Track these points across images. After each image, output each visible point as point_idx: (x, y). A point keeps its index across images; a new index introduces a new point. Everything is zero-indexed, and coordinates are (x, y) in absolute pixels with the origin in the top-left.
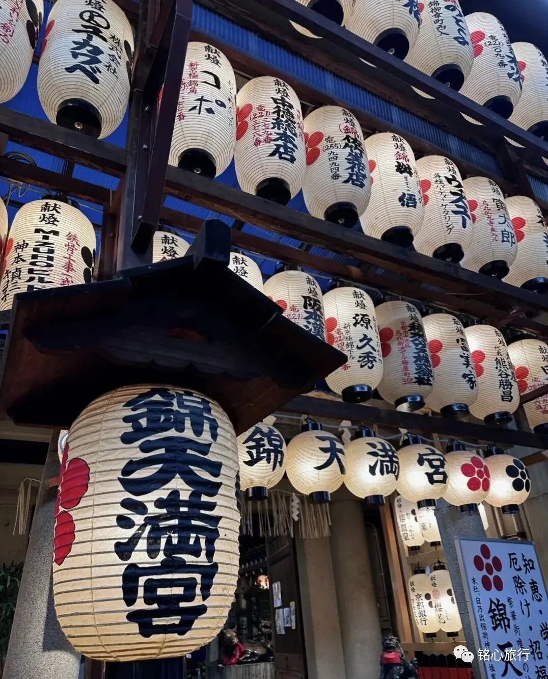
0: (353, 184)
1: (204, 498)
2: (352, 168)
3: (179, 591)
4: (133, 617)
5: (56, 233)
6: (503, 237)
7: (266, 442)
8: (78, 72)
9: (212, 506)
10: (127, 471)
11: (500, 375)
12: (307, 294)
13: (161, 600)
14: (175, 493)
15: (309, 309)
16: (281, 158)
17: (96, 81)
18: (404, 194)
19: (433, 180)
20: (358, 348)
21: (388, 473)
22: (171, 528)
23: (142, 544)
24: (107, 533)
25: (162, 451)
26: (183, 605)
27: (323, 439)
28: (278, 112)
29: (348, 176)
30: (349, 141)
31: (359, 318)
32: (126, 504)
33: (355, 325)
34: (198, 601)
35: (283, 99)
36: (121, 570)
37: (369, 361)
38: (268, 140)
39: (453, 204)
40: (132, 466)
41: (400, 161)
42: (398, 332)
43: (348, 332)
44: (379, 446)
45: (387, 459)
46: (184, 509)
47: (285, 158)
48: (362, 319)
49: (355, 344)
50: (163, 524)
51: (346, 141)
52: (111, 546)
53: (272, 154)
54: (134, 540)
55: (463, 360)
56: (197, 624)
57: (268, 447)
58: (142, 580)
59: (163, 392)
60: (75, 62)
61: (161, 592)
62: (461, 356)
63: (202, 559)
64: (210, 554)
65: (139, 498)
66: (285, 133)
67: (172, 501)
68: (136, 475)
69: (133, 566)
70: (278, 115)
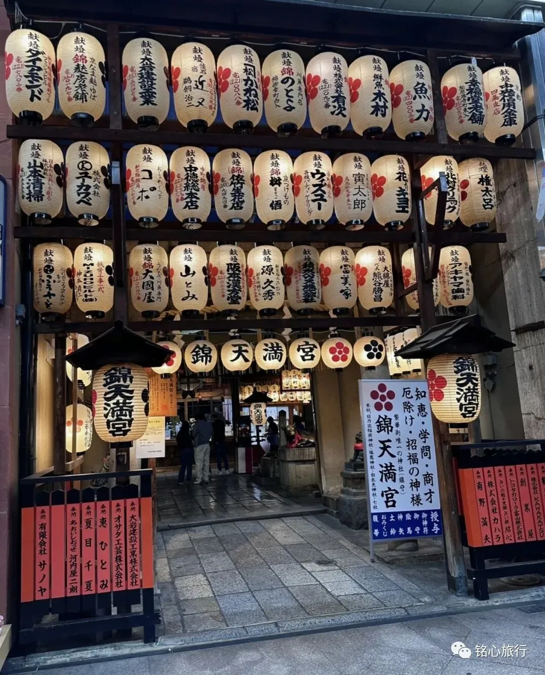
0: (235, 209)
1: (127, 401)
2: (234, 200)
3: (122, 426)
4: (110, 432)
5: (92, 264)
6: (355, 205)
7: (201, 352)
8: (82, 203)
9: (130, 403)
10: (105, 395)
11: (375, 284)
12: (229, 262)
13: (117, 428)
14: (118, 401)
15: (231, 272)
16: (189, 209)
17: (90, 204)
18: (273, 201)
19: (303, 176)
20: (263, 288)
21: (273, 359)
22: (117, 410)
23: (110, 414)
24: (102, 412)
25: (114, 389)
26: (123, 429)
27: (235, 346)
28: (187, 178)
29: (231, 205)
30: (234, 180)
31: (265, 269)
32: (106, 404)
33: (262, 274)
34: (127, 428)
35: (191, 167)
36: (106, 421)
37: (269, 295)
38: (182, 199)
39: (313, 195)
40: (106, 394)
41: (273, 176)
42: (296, 271)
43: (258, 278)
44: (270, 345)
45: (273, 352)
46: (121, 405)
47: (192, 208)
48: (267, 270)
49: (261, 287)
50: (115, 409)
51: (232, 180)
52: (103, 415)
53: (185, 208)
54: (108, 414)
55: (343, 281)
56: (128, 433)
57: (202, 354)
58: (111, 423)
59: (114, 369)
60: (79, 198)
61: (116, 426)
62: (342, 278)
63: (128, 417)
64: (130, 416)
65: (109, 403)
66: (191, 192)
67: (117, 403)
68: (107, 396)
69: (108, 420)
70: (188, 180)
